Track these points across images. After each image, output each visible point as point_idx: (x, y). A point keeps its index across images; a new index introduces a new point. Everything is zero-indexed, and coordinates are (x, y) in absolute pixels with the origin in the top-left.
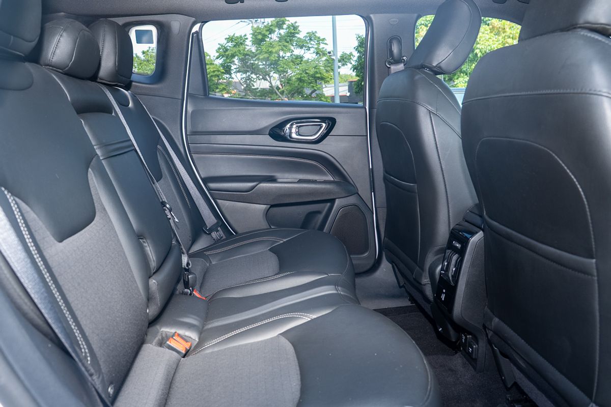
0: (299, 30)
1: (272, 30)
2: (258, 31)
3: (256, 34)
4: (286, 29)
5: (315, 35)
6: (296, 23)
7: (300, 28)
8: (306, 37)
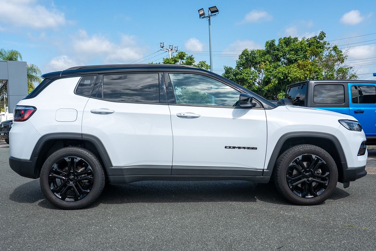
0: (194, 61)
1: (176, 60)
2: (167, 61)
3: (166, 63)
4: (186, 60)
5: (205, 64)
6: (192, 56)
7: (195, 59)
8: (199, 64)
